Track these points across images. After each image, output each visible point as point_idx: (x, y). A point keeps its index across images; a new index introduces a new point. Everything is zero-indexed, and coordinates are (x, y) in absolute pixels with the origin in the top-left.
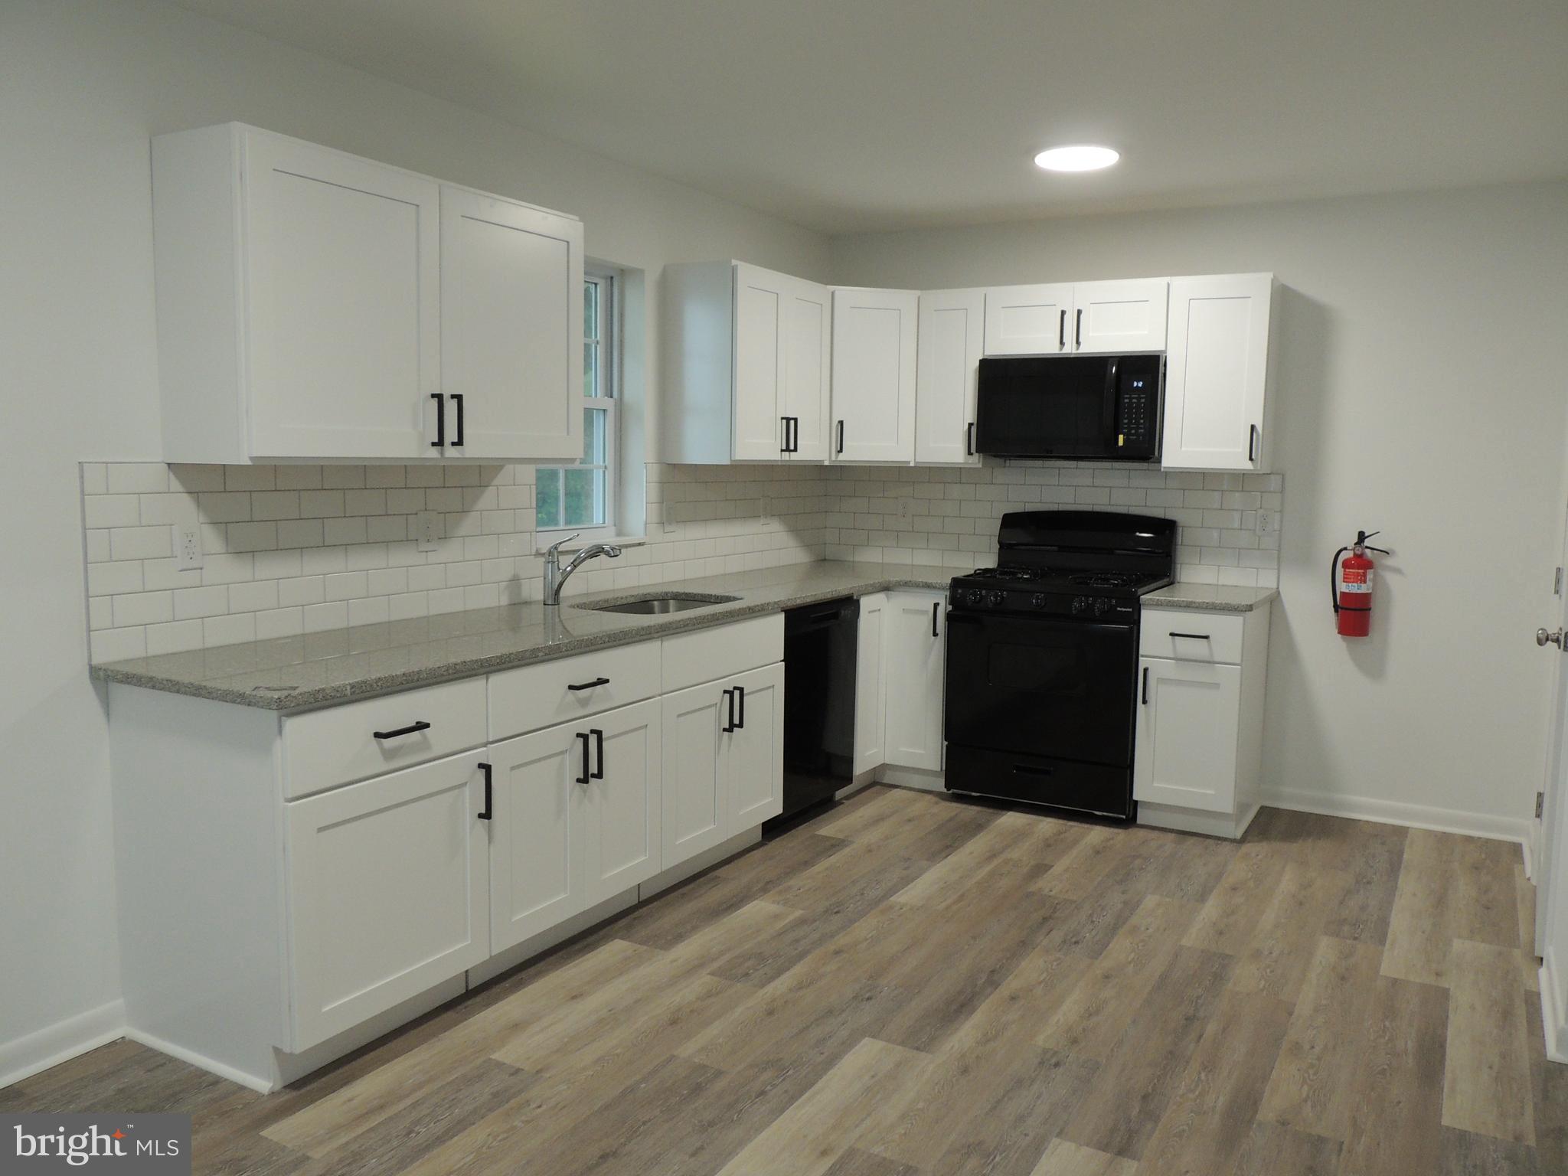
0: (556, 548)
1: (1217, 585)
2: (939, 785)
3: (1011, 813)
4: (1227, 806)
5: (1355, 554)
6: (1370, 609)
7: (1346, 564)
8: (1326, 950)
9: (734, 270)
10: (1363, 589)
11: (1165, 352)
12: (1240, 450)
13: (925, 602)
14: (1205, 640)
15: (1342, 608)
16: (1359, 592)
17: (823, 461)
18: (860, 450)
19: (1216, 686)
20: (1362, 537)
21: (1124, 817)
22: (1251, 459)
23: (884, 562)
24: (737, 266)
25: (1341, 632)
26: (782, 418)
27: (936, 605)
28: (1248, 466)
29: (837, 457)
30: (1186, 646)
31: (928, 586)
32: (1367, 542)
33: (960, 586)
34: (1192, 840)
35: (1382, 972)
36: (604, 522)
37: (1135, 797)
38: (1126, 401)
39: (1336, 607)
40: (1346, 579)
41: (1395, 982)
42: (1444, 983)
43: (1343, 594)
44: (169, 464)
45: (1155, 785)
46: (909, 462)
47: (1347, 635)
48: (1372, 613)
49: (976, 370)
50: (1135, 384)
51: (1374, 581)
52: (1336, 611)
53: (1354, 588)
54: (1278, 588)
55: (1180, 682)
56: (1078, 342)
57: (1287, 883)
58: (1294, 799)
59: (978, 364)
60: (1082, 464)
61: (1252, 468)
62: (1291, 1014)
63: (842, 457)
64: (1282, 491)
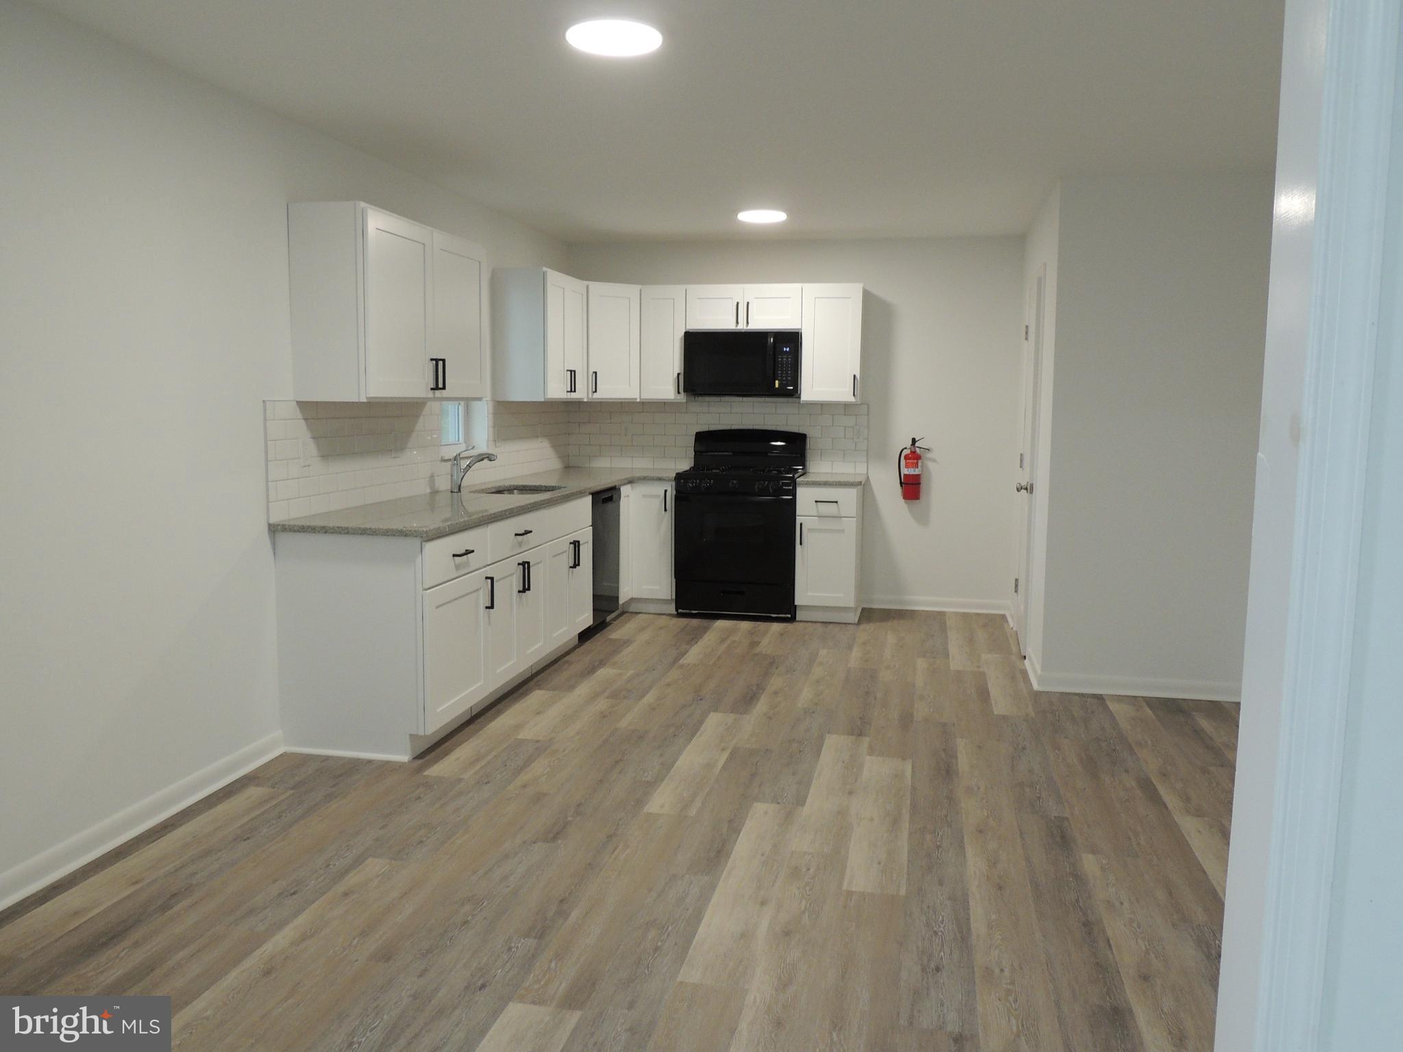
0: (459, 455)
1: (832, 473)
2: (672, 609)
3: (719, 621)
4: (851, 603)
5: (911, 451)
6: (920, 484)
7: (906, 457)
8: (921, 664)
9: (544, 274)
10: (917, 472)
11: (801, 329)
12: (847, 390)
13: (659, 489)
14: (835, 504)
15: (905, 484)
16: (915, 473)
17: (583, 399)
18: (608, 391)
19: (843, 531)
20: (914, 441)
21: (790, 616)
22: (854, 395)
23: (613, 466)
24: (546, 271)
25: (904, 498)
26: (567, 370)
27: (666, 491)
28: (852, 399)
29: (592, 396)
30: (824, 509)
31: (660, 479)
32: (917, 444)
33: (680, 478)
34: (831, 626)
35: (952, 668)
36: (458, 441)
37: (796, 604)
38: (780, 359)
39: (901, 483)
40: (907, 466)
41: (958, 672)
42: (981, 670)
43: (905, 475)
44: (297, 402)
45: (809, 594)
46: (636, 399)
47: (909, 499)
48: (921, 485)
49: (681, 338)
50: (785, 349)
51: (922, 466)
52: (901, 486)
53: (911, 471)
54: (867, 474)
55: (821, 531)
56: (748, 322)
57: (891, 639)
58: (881, 601)
59: (683, 334)
60: (745, 399)
61: (854, 400)
62: (914, 687)
63: (595, 395)
64: (868, 415)
